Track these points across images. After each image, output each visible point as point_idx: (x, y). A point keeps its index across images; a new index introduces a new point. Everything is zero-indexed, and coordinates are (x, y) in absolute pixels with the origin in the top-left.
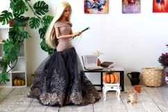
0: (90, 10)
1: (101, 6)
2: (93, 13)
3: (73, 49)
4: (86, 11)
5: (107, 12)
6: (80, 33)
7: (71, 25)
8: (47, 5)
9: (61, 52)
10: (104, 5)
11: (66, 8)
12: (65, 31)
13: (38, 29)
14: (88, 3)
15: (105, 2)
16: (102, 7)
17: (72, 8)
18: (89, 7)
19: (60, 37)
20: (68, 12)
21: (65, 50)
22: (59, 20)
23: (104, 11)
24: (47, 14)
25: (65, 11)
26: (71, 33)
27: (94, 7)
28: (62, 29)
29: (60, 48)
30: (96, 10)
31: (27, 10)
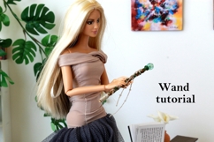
0: (145, 24)
1: (167, 14)
2: (150, 30)
3: (109, 121)
4: (136, 26)
5: (182, 27)
6: (128, 81)
7: (103, 59)
8: (51, 13)
9: (78, 129)
10: (174, 12)
11: (91, 13)
12: (89, 73)
13: (31, 65)
14: (141, 9)
15: (177, 6)
16: (171, 17)
17: (107, 14)
18: (143, 17)
19: (76, 91)
20: (95, 26)
21: (89, 125)
22: (74, 46)
23: (174, 25)
24: (50, 33)
25: (88, 22)
26: (103, 80)
27: (153, 18)
28: (80, 70)
29: (74, 119)
30: (157, 24)
31: (7, 24)
